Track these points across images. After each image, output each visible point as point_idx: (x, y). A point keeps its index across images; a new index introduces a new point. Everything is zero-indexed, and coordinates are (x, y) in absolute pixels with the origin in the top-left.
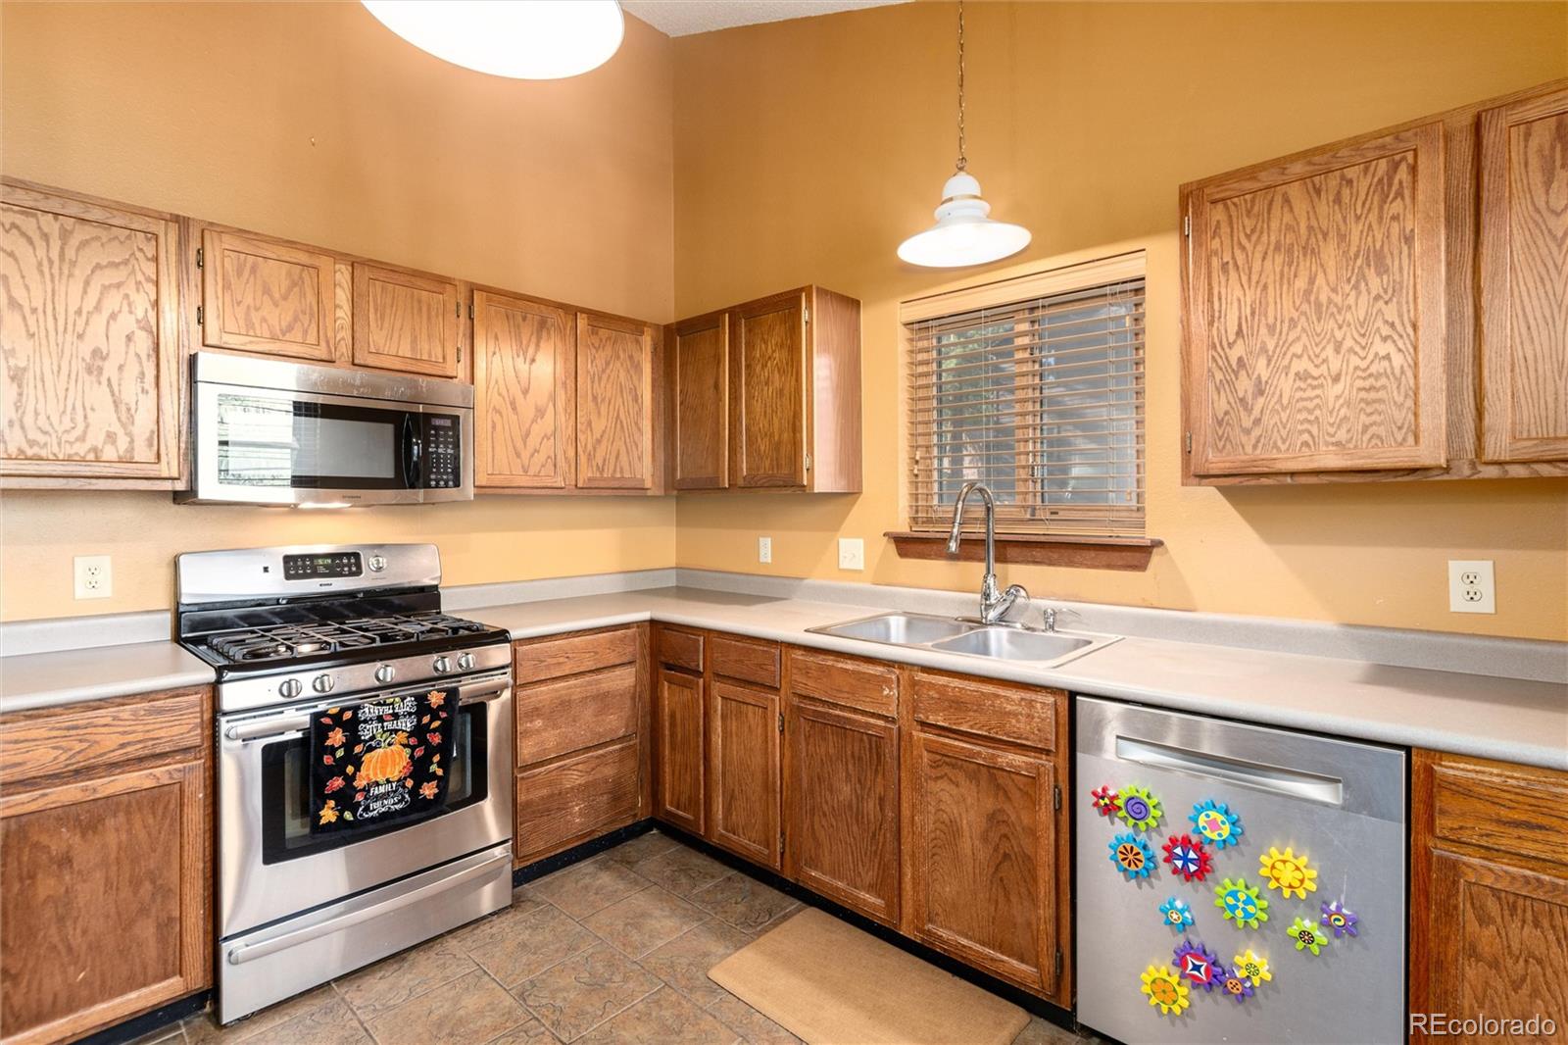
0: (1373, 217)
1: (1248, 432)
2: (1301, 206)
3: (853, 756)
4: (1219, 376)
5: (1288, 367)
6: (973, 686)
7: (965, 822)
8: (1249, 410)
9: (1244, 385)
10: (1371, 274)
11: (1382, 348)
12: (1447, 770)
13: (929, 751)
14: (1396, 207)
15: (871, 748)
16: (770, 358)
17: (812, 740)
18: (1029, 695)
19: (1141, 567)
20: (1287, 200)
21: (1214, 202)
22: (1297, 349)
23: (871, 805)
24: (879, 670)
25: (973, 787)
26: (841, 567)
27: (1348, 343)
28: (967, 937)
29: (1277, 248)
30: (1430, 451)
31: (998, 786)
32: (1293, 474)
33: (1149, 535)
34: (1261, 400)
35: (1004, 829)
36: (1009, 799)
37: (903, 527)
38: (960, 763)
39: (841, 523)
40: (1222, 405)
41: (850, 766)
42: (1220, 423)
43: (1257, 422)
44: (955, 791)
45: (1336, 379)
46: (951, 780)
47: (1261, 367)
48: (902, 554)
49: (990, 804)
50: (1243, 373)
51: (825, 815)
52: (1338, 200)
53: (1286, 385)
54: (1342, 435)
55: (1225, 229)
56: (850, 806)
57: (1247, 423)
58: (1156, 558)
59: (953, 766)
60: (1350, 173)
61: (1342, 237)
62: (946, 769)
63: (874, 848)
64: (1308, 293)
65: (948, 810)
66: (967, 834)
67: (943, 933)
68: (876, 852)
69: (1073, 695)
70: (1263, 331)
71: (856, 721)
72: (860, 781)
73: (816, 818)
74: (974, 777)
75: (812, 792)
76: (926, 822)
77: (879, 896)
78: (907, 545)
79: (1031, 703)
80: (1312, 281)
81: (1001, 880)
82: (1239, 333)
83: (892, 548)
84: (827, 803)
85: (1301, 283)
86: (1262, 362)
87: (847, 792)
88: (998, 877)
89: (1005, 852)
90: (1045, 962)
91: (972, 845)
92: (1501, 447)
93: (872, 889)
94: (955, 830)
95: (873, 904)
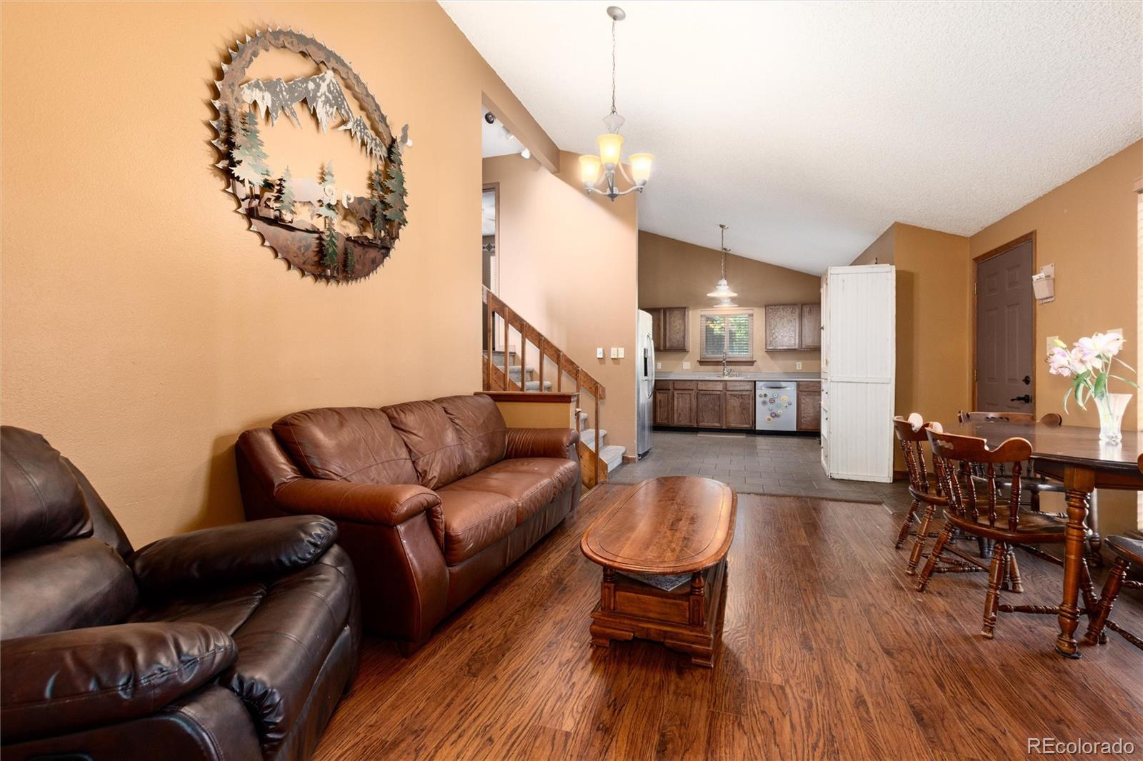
0: (791, 316)
2: (782, 311)
3: (713, 399)
4: (771, 334)
5: (780, 334)
6: (740, 383)
7: (736, 406)
8: (775, 340)
9: (774, 336)
10: (790, 323)
11: (790, 333)
12: (801, 383)
13: (729, 395)
14: (793, 315)
15: (717, 397)
16: (676, 321)
17: (703, 398)
18: (747, 382)
19: (753, 365)
20: (780, 311)
21: (771, 308)
22: (781, 331)
25: (738, 399)
26: (683, 366)
27: (787, 332)
28: (737, 424)
29: (778, 317)
30: (797, 347)
31: (741, 398)
33: (754, 359)
34: (777, 339)
35: (742, 405)
36: (743, 400)
37: (699, 359)
38: (735, 396)
39: (684, 358)
40: (772, 339)
41: (712, 401)
42: (771, 341)
44: (734, 401)
45: (785, 337)
47: (777, 334)
48: (701, 365)
49: (741, 401)
50: (775, 334)
51: (705, 412)
52: (787, 312)
53: (780, 337)
54: (787, 344)
55: (772, 311)
56: (712, 409)
57: (775, 342)
58: (755, 364)
59: (733, 397)
60: (788, 309)
61: (787, 317)
63: (717, 415)
64: (783, 324)
65: (733, 404)
67: (733, 425)
69: (755, 382)
70: (778, 328)
71: (715, 393)
72: (715, 403)
73: (703, 414)
74: (738, 397)
75: (702, 408)
76: (729, 407)
77: (719, 424)
78: (702, 363)
79: (747, 384)
80: (783, 322)
82: (774, 328)
83: (698, 364)
84: (706, 409)
86: (777, 332)
87: (711, 406)
88: (742, 413)
89: (744, 408)
90: (751, 423)
91: (738, 410)
92: (804, 346)
93: (716, 422)
94: (734, 407)
95: (717, 425)
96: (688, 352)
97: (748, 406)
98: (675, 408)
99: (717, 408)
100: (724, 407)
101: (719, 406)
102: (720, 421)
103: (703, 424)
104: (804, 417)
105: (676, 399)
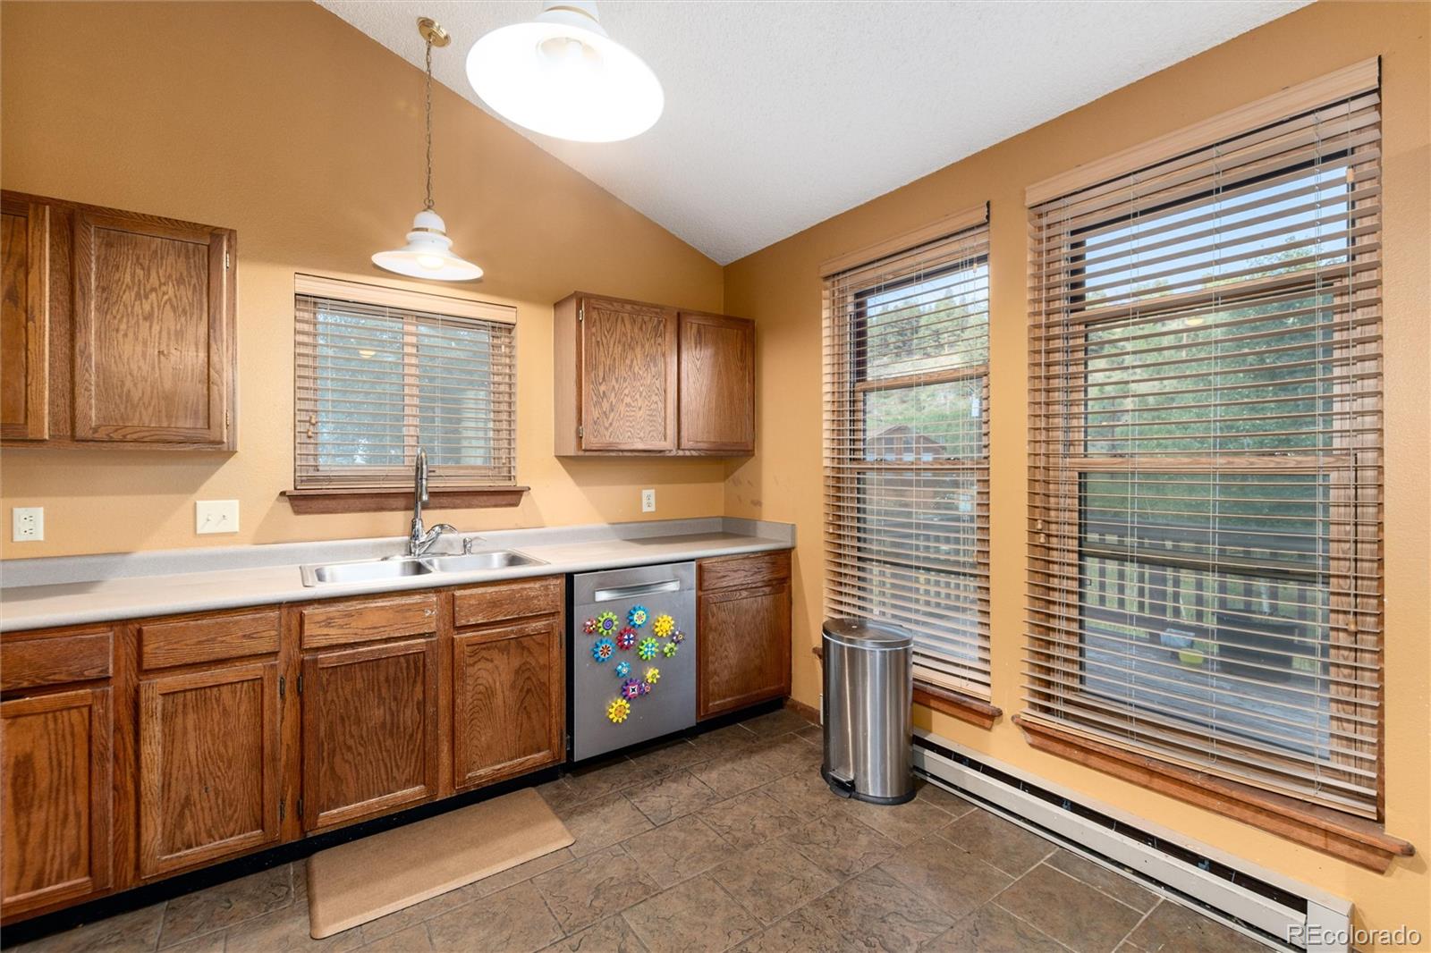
0: (653, 341)
1: (607, 429)
3: (387, 680)
4: (595, 399)
5: (622, 400)
6: (504, 588)
7: (498, 684)
8: (608, 418)
9: (606, 406)
10: (652, 365)
11: (655, 398)
13: (468, 646)
14: (659, 340)
15: (408, 667)
16: (153, 290)
17: (332, 686)
18: (544, 583)
19: (515, 504)
20: (623, 320)
21: (594, 308)
22: (626, 392)
23: (408, 712)
24: (417, 599)
25: (505, 656)
26: (198, 532)
27: (644, 394)
28: (499, 763)
29: (619, 342)
30: (667, 444)
31: (523, 648)
32: (622, 451)
33: (520, 484)
34: (612, 414)
35: (527, 674)
36: (530, 653)
38: (494, 644)
39: (204, 483)
40: (596, 415)
41: (383, 691)
42: (595, 423)
43: (611, 424)
44: (490, 665)
45: (640, 408)
46: (487, 660)
47: (613, 398)
48: (297, 512)
49: (516, 663)
50: (605, 400)
51: (349, 748)
52: (641, 329)
53: (622, 408)
54: (642, 434)
55: (598, 323)
56: (383, 725)
57: (607, 425)
58: (523, 498)
59: (489, 649)
60: (646, 319)
61: (643, 346)
62: (484, 654)
63: (411, 747)
64: (631, 367)
65: (484, 682)
66: (499, 691)
67: (482, 772)
68: (413, 751)
69: (569, 577)
70: (614, 381)
71: (394, 648)
72: (395, 699)
73: (338, 759)
74: (504, 650)
75: (331, 735)
76: (465, 701)
77: (417, 784)
79: (546, 588)
80: (632, 361)
81: (525, 708)
82: (604, 378)
83: (287, 505)
84: (352, 736)
85: (628, 362)
86: (613, 394)
87: (378, 714)
88: (523, 708)
89: (528, 688)
90: (556, 741)
91: (503, 697)
92: (685, 443)
93: (410, 782)
94: (489, 693)
95: (412, 794)
96: (231, 453)
97: (544, 678)
98: (152, 778)
99: (409, 715)
100: (443, 701)
101: (422, 705)
102: (425, 772)
103: (331, 817)
104: (715, 673)
105: (153, 730)
